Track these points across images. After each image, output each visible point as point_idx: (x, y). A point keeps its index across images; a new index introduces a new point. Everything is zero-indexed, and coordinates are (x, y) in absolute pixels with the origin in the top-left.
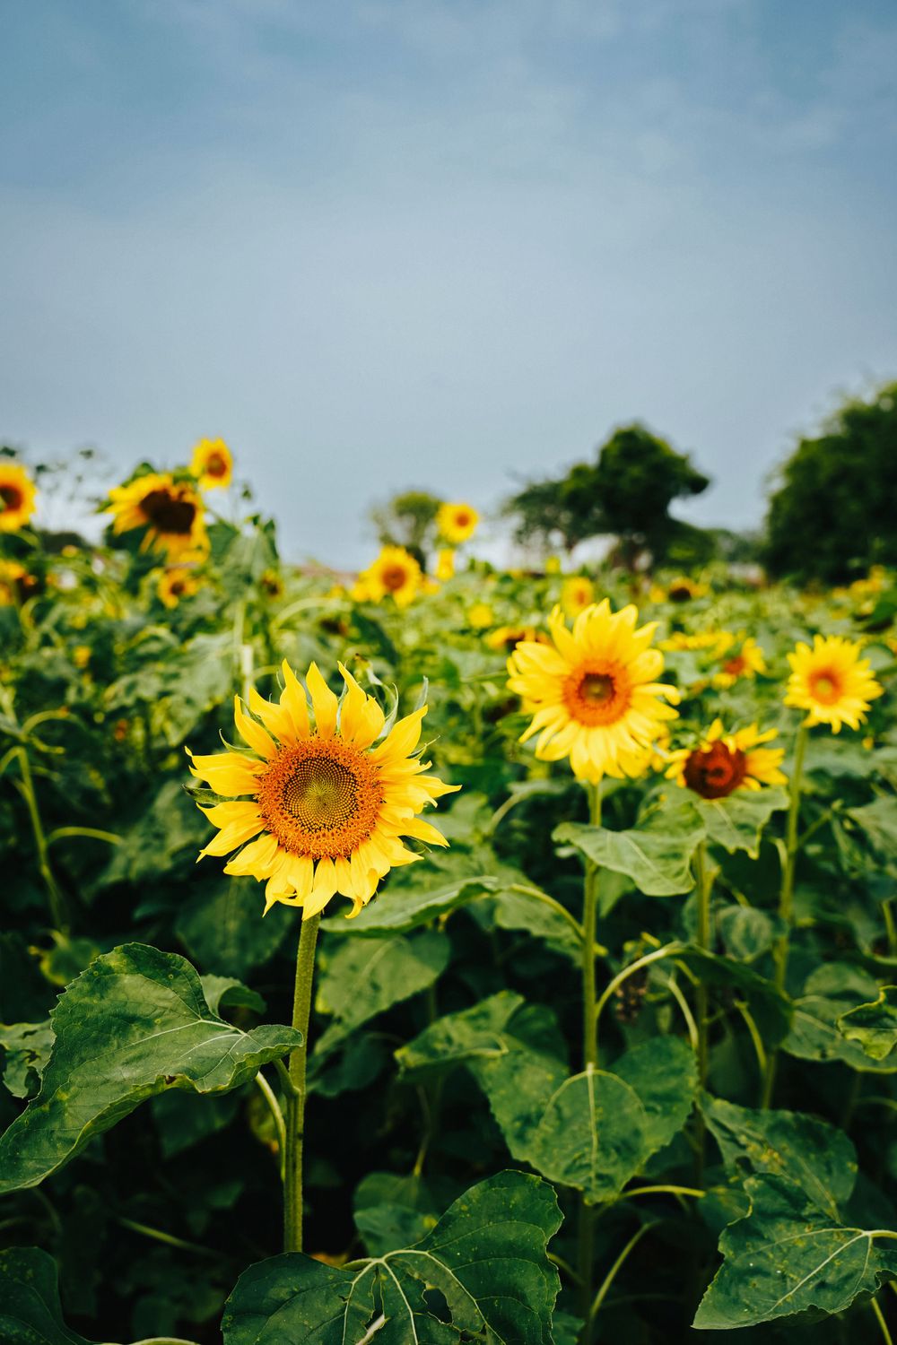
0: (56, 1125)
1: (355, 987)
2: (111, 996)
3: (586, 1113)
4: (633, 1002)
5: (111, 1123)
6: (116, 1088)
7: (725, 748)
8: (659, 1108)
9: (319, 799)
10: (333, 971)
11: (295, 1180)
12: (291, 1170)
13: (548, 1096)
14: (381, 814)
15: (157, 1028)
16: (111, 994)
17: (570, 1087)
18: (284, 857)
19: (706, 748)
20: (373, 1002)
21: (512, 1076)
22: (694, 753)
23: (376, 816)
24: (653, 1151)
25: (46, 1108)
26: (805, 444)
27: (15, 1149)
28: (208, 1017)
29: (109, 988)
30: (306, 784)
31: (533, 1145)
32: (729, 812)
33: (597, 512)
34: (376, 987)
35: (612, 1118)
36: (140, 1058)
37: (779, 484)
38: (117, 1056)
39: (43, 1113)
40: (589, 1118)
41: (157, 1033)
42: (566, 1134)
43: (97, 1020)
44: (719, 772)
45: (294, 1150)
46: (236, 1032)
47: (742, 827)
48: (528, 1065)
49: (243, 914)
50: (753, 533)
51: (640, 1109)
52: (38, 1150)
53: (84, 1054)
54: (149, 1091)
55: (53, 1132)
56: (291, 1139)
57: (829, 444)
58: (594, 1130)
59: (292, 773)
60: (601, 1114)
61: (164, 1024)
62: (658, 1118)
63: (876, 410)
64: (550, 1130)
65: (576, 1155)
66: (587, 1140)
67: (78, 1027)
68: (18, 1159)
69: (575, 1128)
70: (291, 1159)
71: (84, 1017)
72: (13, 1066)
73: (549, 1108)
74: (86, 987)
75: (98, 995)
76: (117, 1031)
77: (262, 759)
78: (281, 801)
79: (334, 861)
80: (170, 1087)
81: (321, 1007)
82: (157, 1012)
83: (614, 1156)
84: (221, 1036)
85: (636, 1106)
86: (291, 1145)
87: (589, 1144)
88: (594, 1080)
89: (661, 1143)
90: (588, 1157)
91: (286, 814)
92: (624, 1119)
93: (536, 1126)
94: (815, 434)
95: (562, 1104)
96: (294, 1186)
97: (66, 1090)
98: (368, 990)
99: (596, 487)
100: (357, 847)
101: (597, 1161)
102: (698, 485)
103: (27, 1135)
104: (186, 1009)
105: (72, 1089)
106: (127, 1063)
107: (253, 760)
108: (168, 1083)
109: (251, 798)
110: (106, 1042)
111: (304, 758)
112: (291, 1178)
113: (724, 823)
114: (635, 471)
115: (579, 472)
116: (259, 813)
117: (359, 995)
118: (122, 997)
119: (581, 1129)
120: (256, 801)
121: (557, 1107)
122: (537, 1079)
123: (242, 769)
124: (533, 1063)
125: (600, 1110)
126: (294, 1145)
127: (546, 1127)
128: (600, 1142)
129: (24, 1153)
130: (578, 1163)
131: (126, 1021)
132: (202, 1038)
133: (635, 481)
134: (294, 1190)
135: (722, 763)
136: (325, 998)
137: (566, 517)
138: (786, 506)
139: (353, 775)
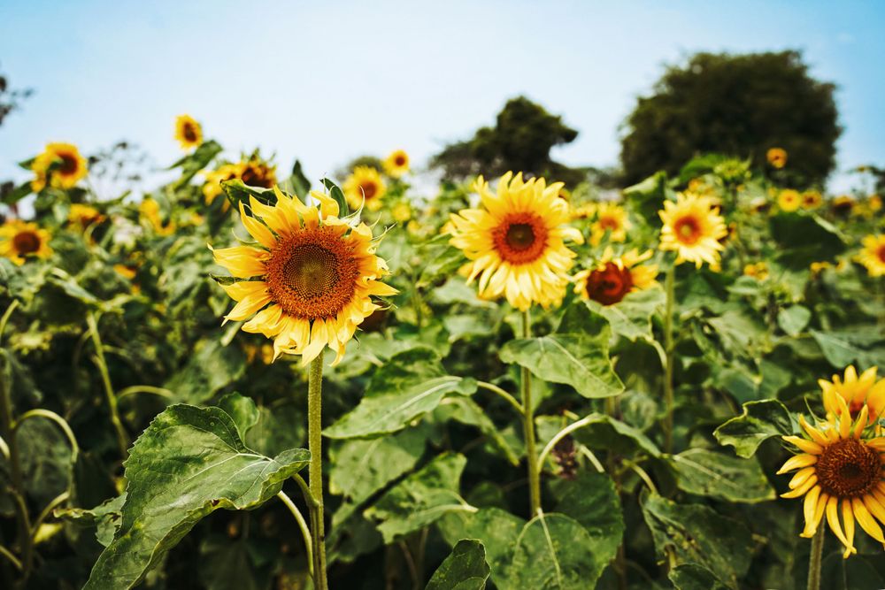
0: (137, 548)
1: (357, 472)
2: (170, 444)
3: (546, 547)
4: (569, 463)
5: (175, 541)
6: (181, 512)
7: (615, 267)
8: (600, 531)
9: (311, 275)
10: (340, 462)
11: (321, 575)
12: (317, 566)
13: (514, 539)
14: (357, 282)
15: (207, 464)
16: (169, 443)
17: (529, 529)
18: (287, 320)
19: (602, 268)
20: (373, 483)
21: (484, 528)
22: (593, 273)
23: (354, 284)
24: (605, 565)
25: (128, 536)
26: (642, 101)
27: (108, 571)
28: (244, 451)
29: (167, 438)
30: (300, 265)
31: (511, 578)
32: (624, 312)
33: (498, 161)
34: (373, 471)
35: (568, 546)
36: (195, 487)
37: (627, 131)
38: (178, 489)
39: (126, 540)
40: (549, 550)
41: (207, 467)
42: (535, 565)
43: (160, 464)
44: (613, 285)
45: (319, 549)
46: (266, 460)
47: (637, 321)
48: (495, 517)
49: (268, 433)
50: (612, 169)
51: (586, 535)
52: (126, 569)
53: (153, 492)
54: (200, 514)
55: (136, 553)
56: (316, 541)
57: (659, 100)
58: (555, 559)
59: (289, 257)
60: (557, 546)
61: (211, 460)
62: (601, 538)
63: (690, 73)
64: (522, 565)
65: (546, 580)
66: (551, 567)
67: (146, 472)
68: (111, 578)
69: (541, 559)
70: (317, 557)
71: (150, 463)
72: (102, 527)
73: (517, 548)
74: (150, 440)
75: (159, 445)
76: (176, 470)
77: (265, 249)
78: (283, 278)
79: (325, 320)
80: (216, 508)
81: (333, 490)
82: (205, 452)
83: (575, 576)
84: (254, 464)
85: (583, 534)
86: (316, 546)
87: (554, 570)
88: (546, 522)
89: (609, 558)
90: (555, 580)
91: (287, 288)
92: (575, 546)
93: (510, 563)
94: (649, 94)
95: (526, 543)
96: (321, 578)
97: (142, 520)
98: (368, 475)
99: (496, 142)
100: (341, 309)
101: (563, 582)
102: (570, 136)
103: (117, 558)
104: (225, 446)
105: (147, 519)
106: (185, 493)
107: (259, 251)
108: (214, 505)
109: (259, 278)
110: (169, 480)
111: (297, 245)
112: (318, 573)
113: (623, 321)
114: (524, 130)
115: (483, 133)
116: (266, 289)
117: (361, 478)
118: (178, 444)
119: (545, 560)
120: (264, 280)
121: (523, 546)
122: (504, 526)
123: (252, 258)
124: (499, 516)
125: (557, 543)
126: (319, 545)
127: (518, 562)
128: (561, 567)
129: (116, 572)
130: (548, 586)
131: (182, 463)
132: (240, 466)
133: (524, 137)
134: (321, 581)
135: (614, 278)
136: (336, 483)
137: (476, 165)
138: (634, 146)
139: (334, 255)
